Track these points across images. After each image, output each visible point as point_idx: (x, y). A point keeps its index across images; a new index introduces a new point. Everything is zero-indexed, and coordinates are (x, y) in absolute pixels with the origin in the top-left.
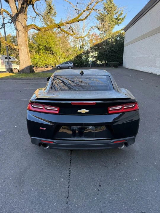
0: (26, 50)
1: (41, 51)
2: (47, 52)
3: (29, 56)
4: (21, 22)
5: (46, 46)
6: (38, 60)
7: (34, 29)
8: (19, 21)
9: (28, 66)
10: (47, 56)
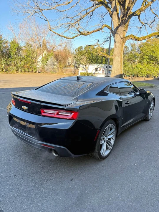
0: (120, 59)
1: (145, 61)
2: (151, 61)
3: (121, 65)
4: (120, 34)
5: (150, 55)
6: (139, 70)
7: (132, 39)
8: (118, 34)
9: (118, 75)
10: (151, 66)
